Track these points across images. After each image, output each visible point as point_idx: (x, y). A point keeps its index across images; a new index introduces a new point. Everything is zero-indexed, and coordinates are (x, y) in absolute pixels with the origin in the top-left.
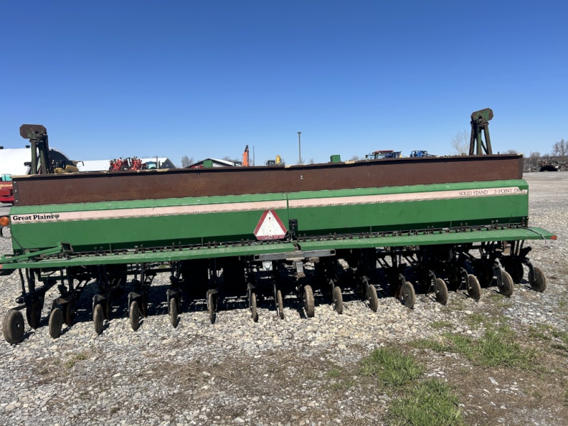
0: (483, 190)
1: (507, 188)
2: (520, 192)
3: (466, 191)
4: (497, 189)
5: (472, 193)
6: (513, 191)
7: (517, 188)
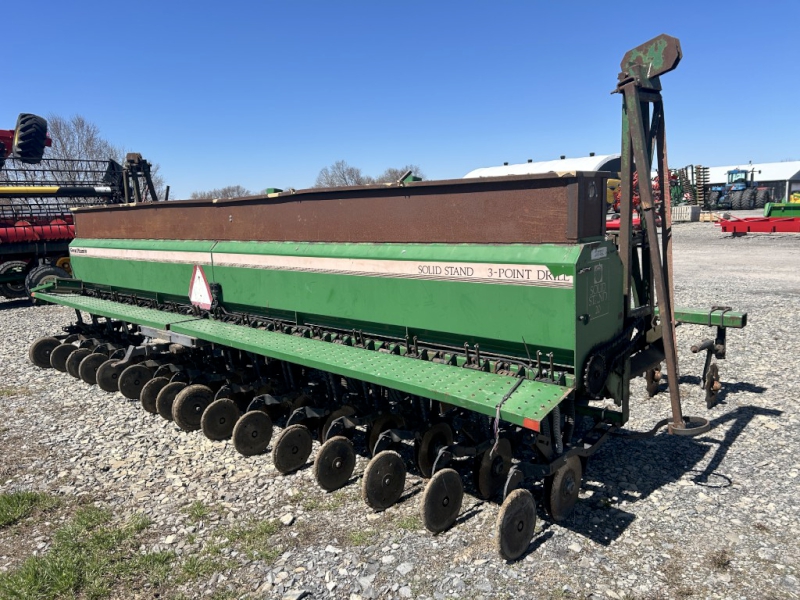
0: (464, 265)
1: (520, 267)
2: (551, 280)
3: (432, 264)
4: (496, 267)
5: (442, 270)
6: (533, 277)
7: (545, 268)
